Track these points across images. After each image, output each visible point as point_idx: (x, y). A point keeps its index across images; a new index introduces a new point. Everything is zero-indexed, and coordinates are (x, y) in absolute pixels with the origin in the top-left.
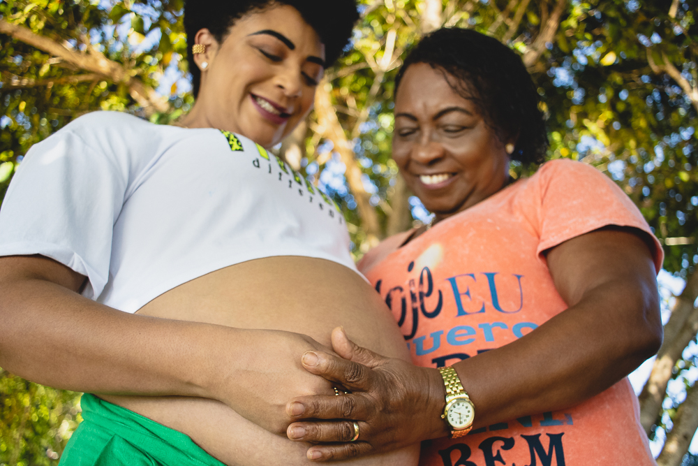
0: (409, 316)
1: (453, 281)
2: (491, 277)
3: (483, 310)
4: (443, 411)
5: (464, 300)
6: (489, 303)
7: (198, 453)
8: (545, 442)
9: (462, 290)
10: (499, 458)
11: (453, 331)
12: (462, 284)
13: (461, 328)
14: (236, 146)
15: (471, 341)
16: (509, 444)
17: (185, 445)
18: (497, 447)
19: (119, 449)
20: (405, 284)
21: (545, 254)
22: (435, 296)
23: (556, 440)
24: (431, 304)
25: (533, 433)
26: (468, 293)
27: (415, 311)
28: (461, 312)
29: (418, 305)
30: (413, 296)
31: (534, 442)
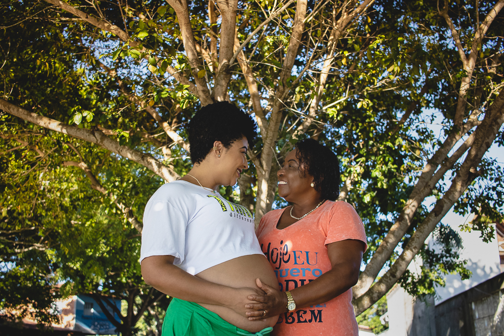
0: (279, 260)
1: (294, 252)
2: (307, 253)
3: (303, 264)
4: (287, 306)
5: (297, 259)
6: (305, 262)
7: (221, 319)
8: (316, 312)
9: (297, 256)
10: (301, 316)
11: (293, 269)
12: (298, 254)
13: (295, 269)
14: (225, 209)
15: (298, 275)
16: (305, 312)
17: (217, 316)
18: (301, 313)
19: (195, 315)
20: (279, 248)
21: (326, 245)
22: (288, 255)
23: (320, 312)
24: (286, 258)
25: (313, 309)
26: (299, 257)
27: (281, 259)
28: (296, 263)
29: (282, 257)
30: (281, 253)
31: (313, 312)
